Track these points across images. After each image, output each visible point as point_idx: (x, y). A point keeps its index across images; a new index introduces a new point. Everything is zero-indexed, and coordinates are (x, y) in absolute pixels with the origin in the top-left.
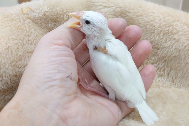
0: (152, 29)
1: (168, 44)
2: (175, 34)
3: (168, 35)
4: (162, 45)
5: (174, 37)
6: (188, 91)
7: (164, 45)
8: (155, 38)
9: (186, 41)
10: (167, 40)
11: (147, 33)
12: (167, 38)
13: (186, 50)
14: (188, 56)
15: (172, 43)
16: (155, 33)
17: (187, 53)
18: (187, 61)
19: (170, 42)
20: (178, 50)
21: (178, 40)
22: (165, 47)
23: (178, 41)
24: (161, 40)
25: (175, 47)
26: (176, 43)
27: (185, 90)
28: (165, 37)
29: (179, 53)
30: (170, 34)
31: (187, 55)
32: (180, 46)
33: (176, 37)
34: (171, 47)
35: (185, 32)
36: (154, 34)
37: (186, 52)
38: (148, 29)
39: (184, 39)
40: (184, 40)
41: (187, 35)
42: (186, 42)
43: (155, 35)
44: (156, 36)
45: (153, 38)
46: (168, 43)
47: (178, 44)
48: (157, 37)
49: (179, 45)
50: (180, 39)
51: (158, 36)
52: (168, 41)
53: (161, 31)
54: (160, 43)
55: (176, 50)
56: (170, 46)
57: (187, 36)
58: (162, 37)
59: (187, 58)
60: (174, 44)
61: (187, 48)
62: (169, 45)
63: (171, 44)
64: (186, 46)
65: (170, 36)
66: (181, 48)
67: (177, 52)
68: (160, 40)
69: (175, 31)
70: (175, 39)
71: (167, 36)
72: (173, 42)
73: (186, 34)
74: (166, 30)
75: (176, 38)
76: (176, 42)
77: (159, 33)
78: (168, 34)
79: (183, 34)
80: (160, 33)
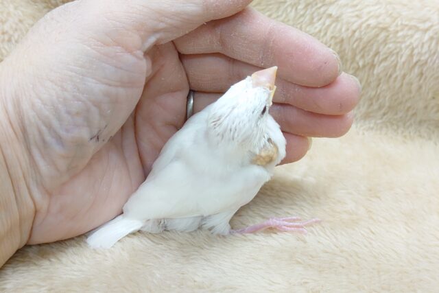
1: (316, 28)
2: (331, 3)
3: (316, 7)
5: (329, 12)
6: (362, 128)
8: (287, 15)
9: (355, 19)
10: (313, 19)
11: (269, 3)
12: (313, 13)
13: (355, 39)
14: (360, 52)
15: (324, 24)
16: (288, 3)
17: (358, 46)
18: (358, 63)
19: (320, 22)
20: (338, 40)
21: (338, 17)
23: (337, 19)
24: (302, 19)
25: (332, 33)
26: (334, 25)
27: (357, 127)
28: (308, 12)
29: (341, 47)
30: (319, 5)
31: (357, 52)
32: (343, 30)
33: (332, 10)
34: (322, 34)
36: (286, 5)
37: (355, 46)
39: (350, 14)
41: (356, 6)
42: (355, 22)
43: (287, 7)
44: (289, 9)
45: (284, 15)
46: (316, 25)
47: (338, 27)
48: (291, 11)
49: (341, 29)
50: (342, 14)
51: (294, 10)
52: (315, 20)
55: (333, 40)
56: (320, 31)
57: (357, 8)
58: (302, 13)
59: (358, 58)
60: (329, 26)
61: (357, 34)
62: (317, 30)
63: (324, 27)
64: (354, 32)
65: (320, 8)
66: (344, 35)
67: (336, 44)
68: (299, 18)
70: (330, 15)
71: (314, 9)
72: (328, 23)
75: (334, 14)
76: (333, 22)
77: (295, 4)
78: (316, 4)
79: (347, 4)
80: (299, 4)
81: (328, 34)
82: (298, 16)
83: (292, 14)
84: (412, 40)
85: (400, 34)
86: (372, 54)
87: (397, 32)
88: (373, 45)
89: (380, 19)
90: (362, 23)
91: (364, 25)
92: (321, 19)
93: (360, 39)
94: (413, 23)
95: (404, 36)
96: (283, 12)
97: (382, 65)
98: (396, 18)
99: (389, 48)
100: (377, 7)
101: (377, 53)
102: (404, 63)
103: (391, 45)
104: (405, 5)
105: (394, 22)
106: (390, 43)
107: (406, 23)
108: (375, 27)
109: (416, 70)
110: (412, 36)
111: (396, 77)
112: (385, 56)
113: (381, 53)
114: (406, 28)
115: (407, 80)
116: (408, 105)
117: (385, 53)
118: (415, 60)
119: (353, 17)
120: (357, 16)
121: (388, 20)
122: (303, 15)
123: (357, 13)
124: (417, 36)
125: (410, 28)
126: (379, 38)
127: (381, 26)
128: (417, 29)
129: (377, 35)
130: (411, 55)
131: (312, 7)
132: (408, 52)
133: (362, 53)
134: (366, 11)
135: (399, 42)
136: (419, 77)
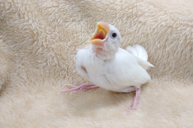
0: (113, 13)
1: (133, 29)
2: (140, 16)
3: (133, 18)
4: (126, 30)
5: (140, 20)
6: (161, 81)
7: (129, 30)
8: (117, 23)
9: (154, 23)
10: (131, 24)
11: (107, 18)
12: (131, 21)
13: (154, 33)
14: (158, 40)
15: (137, 26)
16: (118, 17)
17: (157, 37)
18: (157, 46)
19: (135, 26)
20: (145, 35)
21: (144, 23)
22: (130, 33)
23: (144, 24)
24: (125, 25)
25: (142, 31)
26: (142, 27)
27: (158, 80)
28: (128, 21)
29: (147, 38)
30: (134, 17)
31: (156, 40)
32: (148, 29)
33: (141, 19)
34: (137, 32)
35: (152, 13)
36: (116, 18)
37: (155, 36)
38: (108, 13)
39: (152, 20)
40: (151, 22)
43: (117, 19)
44: (118, 20)
47: (145, 28)
48: (119, 21)
49: (147, 29)
50: (147, 21)
51: (121, 21)
52: (132, 25)
53: (124, 14)
54: (124, 29)
55: (143, 34)
56: (135, 31)
57: (155, 17)
58: (125, 22)
59: (156, 43)
60: (140, 27)
61: (156, 30)
62: (134, 30)
63: (137, 28)
64: (154, 29)
65: (134, 19)
66: (149, 32)
67: (144, 37)
68: (124, 25)
69: (139, 13)
70: (141, 22)
71: (131, 19)
72: (139, 26)
73: (153, 14)
74: (130, 13)
76: (142, 25)
77: (121, 17)
78: (133, 17)
79: (149, 15)
80: (123, 17)
81: (140, 32)
82: (123, 23)
83: (120, 23)
84: (186, 32)
85: (179, 29)
86: (164, 40)
87: (177, 28)
88: (164, 35)
89: (168, 22)
90: (158, 25)
91: (159, 25)
92: (135, 24)
93: (158, 33)
94: (185, 22)
95: (181, 30)
96: (115, 22)
97: (170, 46)
98: (176, 21)
99: (173, 37)
100: (166, 16)
101: (167, 40)
102: (182, 44)
103: (174, 35)
104: (180, 14)
105: (175, 23)
106: (174, 34)
107: (182, 23)
108: (166, 26)
109: (189, 48)
110: (185, 29)
111: (178, 52)
112: (171, 41)
113: (169, 40)
114: (182, 26)
115: (184, 53)
116: (185, 66)
117: (171, 40)
118: (188, 42)
119: (153, 22)
120: (155, 21)
121: (172, 22)
123: (154, 20)
124: (188, 29)
125: (184, 26)
126: (168, 32)
127: (168, 25)
128: (188, 26)
129: (167, 30)
130: (186, 39)
131: (130, 18)
132: (184, 38)
133: (159, 41)
134: (159, 18)
135: (179, 33)
136: (190, 51)
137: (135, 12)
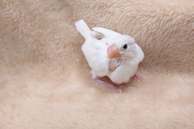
81: (109, 21)
82: (95, 13)
83: (93, 13)
84: (148, 22)
85: (142, 19)
86: (130, 30)
87: (140, 18)
88: (130, 26)
89: (132, 13)
90: (124, 15)
91: (125, 16)
92: (106, 14)
94: (147, 13)
95: (144, 20)
96: (89, 12)
97: (135, 36)
98: (140, 11)
99: (137, 27)
100: (132, 6)
101: (132, 30)
102: (145, 34)
104: (144, 5)
105: (138, 13)
106: (138, 24)
107: (144, 14)
108: (130, 17)
109: (151, 38)
110: (148, 20)
111: (142, 41)
113: (134, 30)
114: (145, 16)
115: (147, 43)
116: (150, 55)
117: (136, 30)
118: (150, 32)
119: (120, 12)
120: (122, 12)
121: (136, 13)
122: (97, 13)
123: (121, 10)
124: (149, 20)
125: (146, 16)
126: (132, 22)
127: (132, 16)
128: (150, 16)
129: (131, 21)
130: (148, 30)
131: (102, 9)
132: (145, 28)
133: (125, 31)
134: (125, 9)
135: (142, 24)
136: (153, 41)
137: (105, 2)
